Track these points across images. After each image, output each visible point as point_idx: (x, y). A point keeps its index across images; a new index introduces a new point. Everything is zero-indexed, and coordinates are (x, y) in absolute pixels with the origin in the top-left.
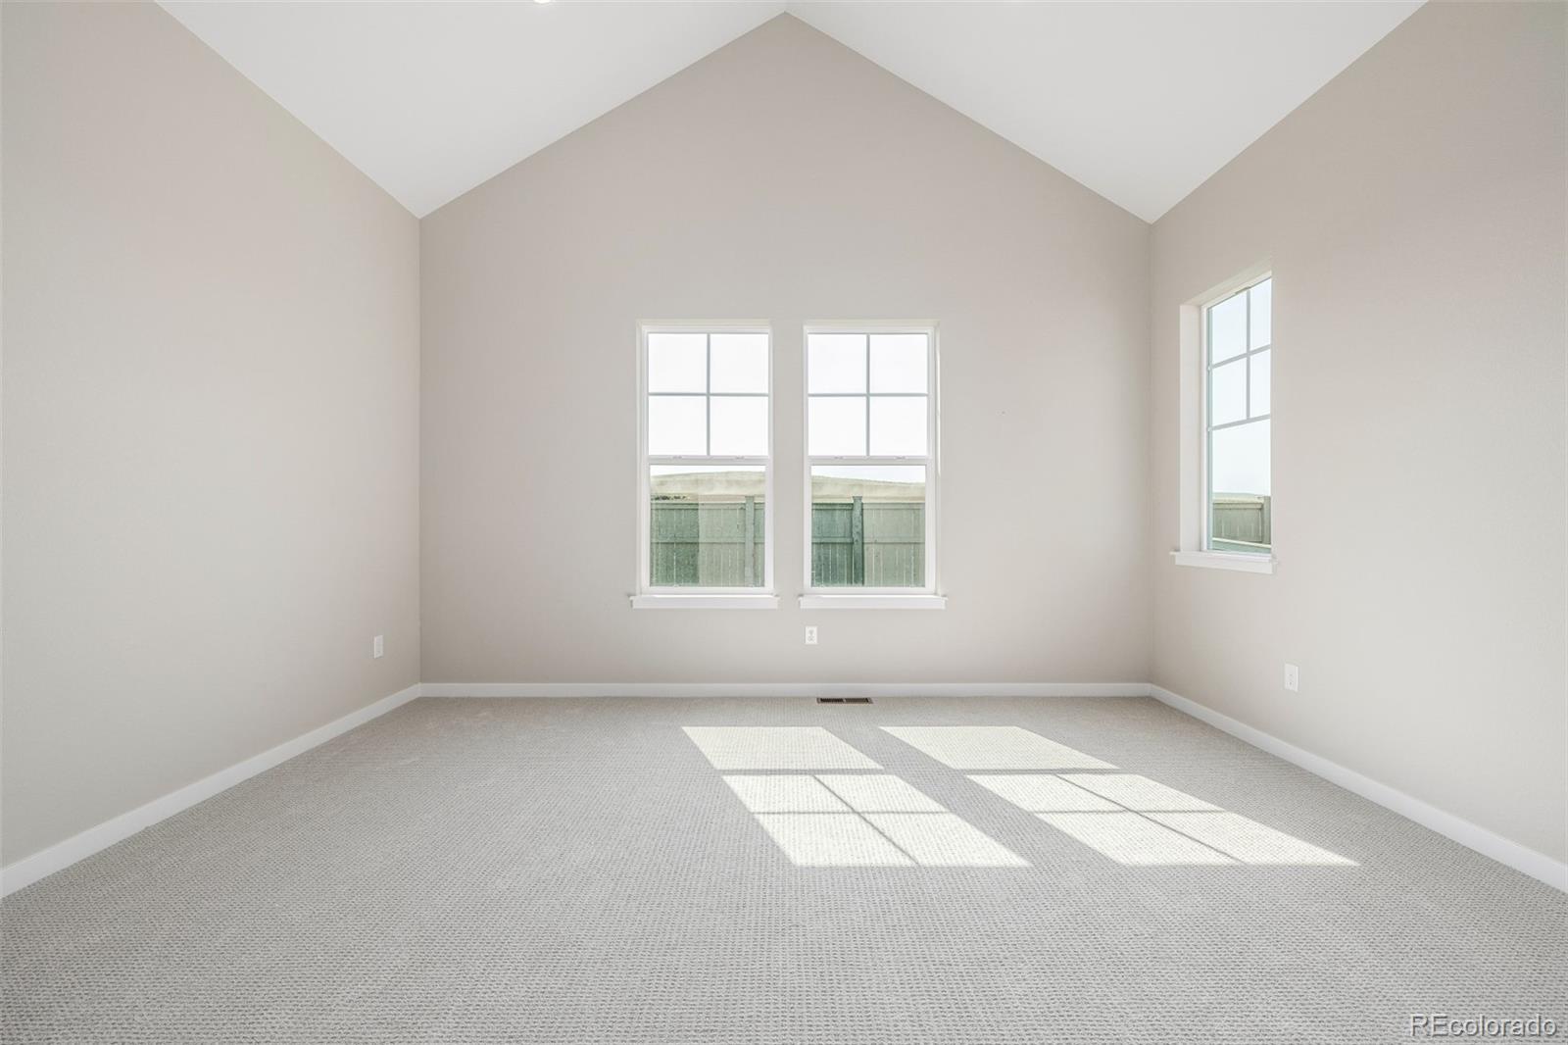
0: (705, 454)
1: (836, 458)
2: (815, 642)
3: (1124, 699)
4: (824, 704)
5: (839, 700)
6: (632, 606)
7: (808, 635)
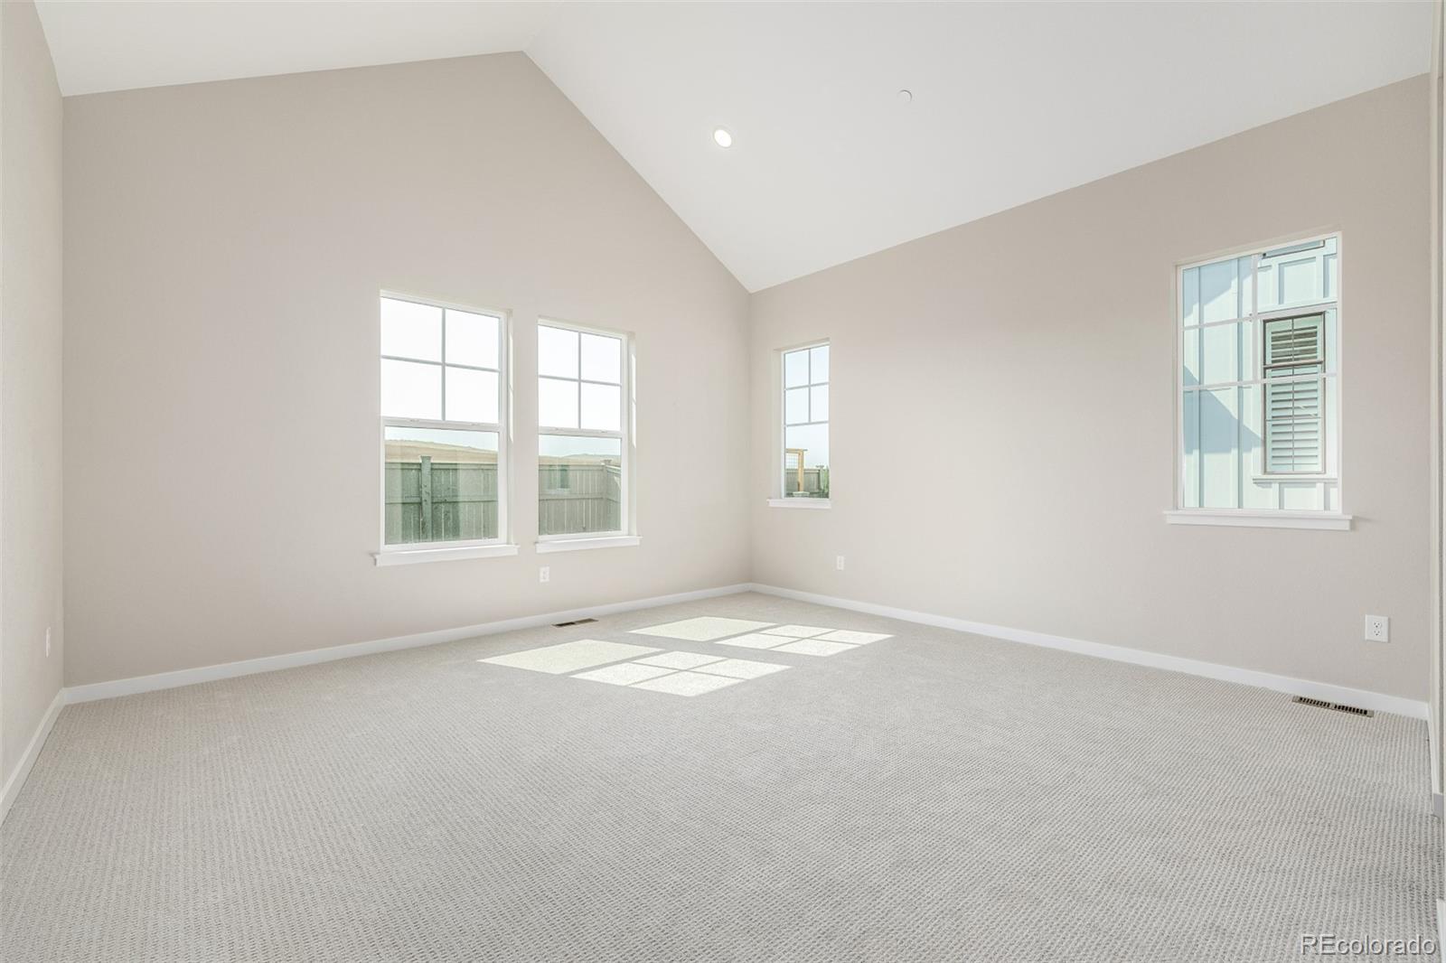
0: (440, 418)
1: (557, 429)
2: (547, 580)
3: (739, 594)
4: (561, 628)
5: (572, 623)
6: (375, 564)
7: (542, 575)
